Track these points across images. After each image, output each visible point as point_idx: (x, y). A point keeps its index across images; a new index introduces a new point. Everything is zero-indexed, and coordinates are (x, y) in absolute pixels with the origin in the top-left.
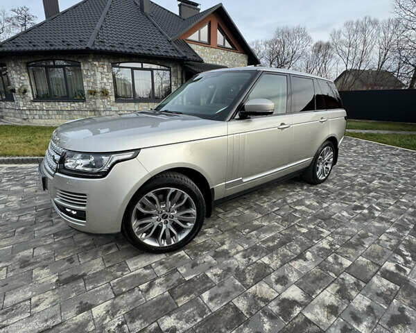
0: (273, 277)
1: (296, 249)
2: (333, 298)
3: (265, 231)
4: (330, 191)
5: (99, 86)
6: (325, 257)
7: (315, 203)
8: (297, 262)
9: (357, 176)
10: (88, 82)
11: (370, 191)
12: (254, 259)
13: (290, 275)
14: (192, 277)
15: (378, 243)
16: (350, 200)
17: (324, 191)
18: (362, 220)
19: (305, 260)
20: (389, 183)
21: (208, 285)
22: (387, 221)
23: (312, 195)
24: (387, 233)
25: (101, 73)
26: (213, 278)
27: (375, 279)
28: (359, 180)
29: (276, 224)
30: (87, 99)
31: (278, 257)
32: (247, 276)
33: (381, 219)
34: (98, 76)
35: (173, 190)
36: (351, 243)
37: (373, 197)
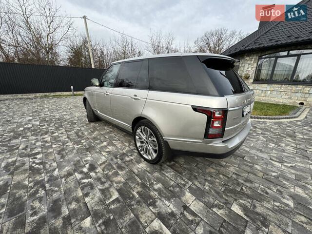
24: (56, 169)
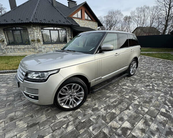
0: (117, 118)
1: (125, 105)
2: (142, 125)
3: (112, 98)
4: (136, 79)
5: (36, 38)
6: (137, 108)
7: (131, 85)
8: (126, 111)
9: (146, 72)
10: (31, 36)
11: (152, 78)
12: (109, 111)
13: (124, 117)
14: (84, 120)
15: (158, 101)
16: (144, 83)
17: (134, 79)
18: (150, 91)
19: (130, 110)
20: (159, 74)
21: (92, 123)
22: (160, 91)
23: (129, 81)
24: (161, 96)
25: (37, 32)
26: (93, 120)
27: (158, 116)
28: (147, 74)
29: (116, 95)
30: (31, 44)
31: (118, 109)
32: (107, 118)
33: (158, 90)
34: (35, 33)
35: (74, 84)
36: (147, 101)
37: (153, 81)
